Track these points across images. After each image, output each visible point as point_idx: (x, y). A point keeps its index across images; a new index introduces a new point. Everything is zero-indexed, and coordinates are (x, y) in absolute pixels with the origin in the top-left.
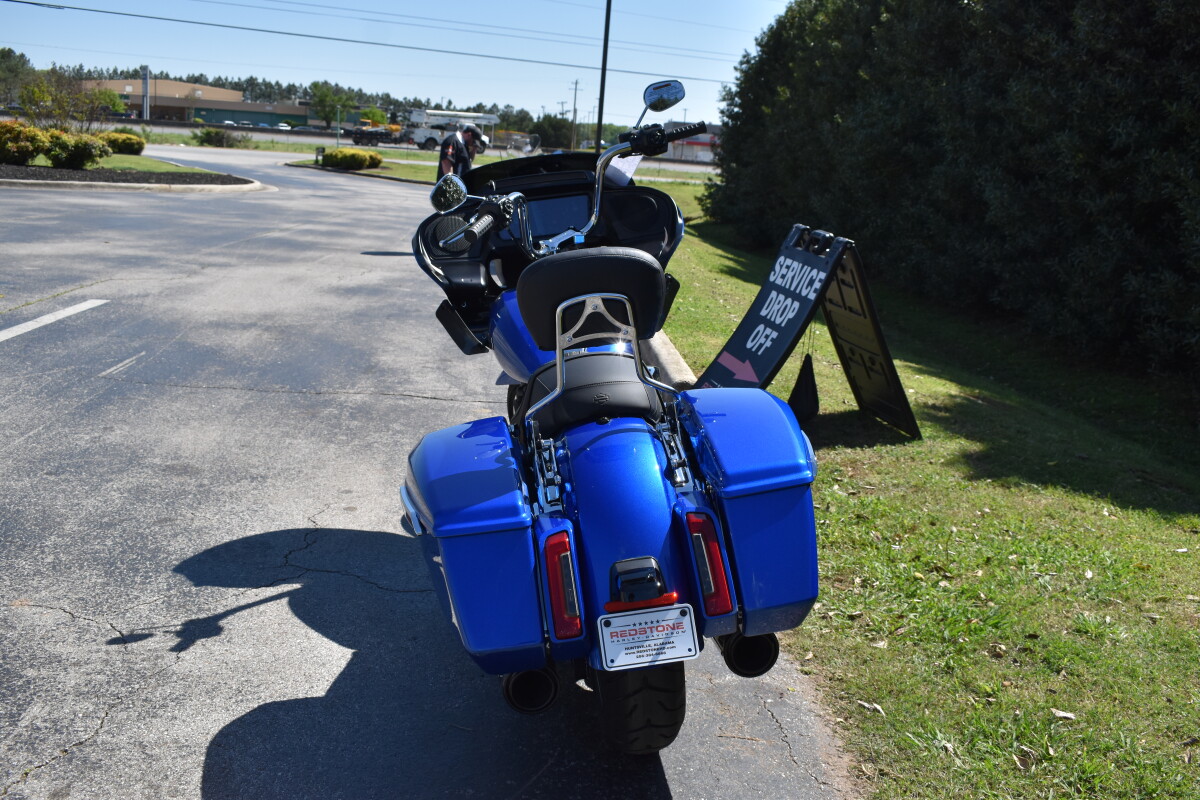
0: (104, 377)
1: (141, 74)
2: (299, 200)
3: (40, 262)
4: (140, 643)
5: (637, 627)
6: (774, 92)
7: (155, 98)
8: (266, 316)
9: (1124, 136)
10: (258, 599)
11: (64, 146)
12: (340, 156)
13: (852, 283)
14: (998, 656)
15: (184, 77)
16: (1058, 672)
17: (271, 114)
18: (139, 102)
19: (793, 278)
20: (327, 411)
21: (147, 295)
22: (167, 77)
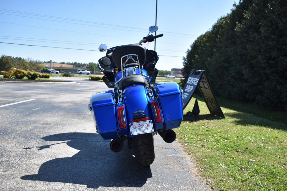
0: (33, 110)
1: (50, 62)
2: (84, 85)
3: (22, 94)
4: (31, 149)
5: (139, 125)
6: (195, 57)
8: (72, 101)
9: (274, 55)
10: (60, 143)
11: (30, 74)
12: (95, 77)
13: (206, 82)
14: (238, 152)
15: (60, 63)
16: (252, 154)
19: (192, 81)
20: (83, 115)
21: (45, 98)
22: (56, 63)
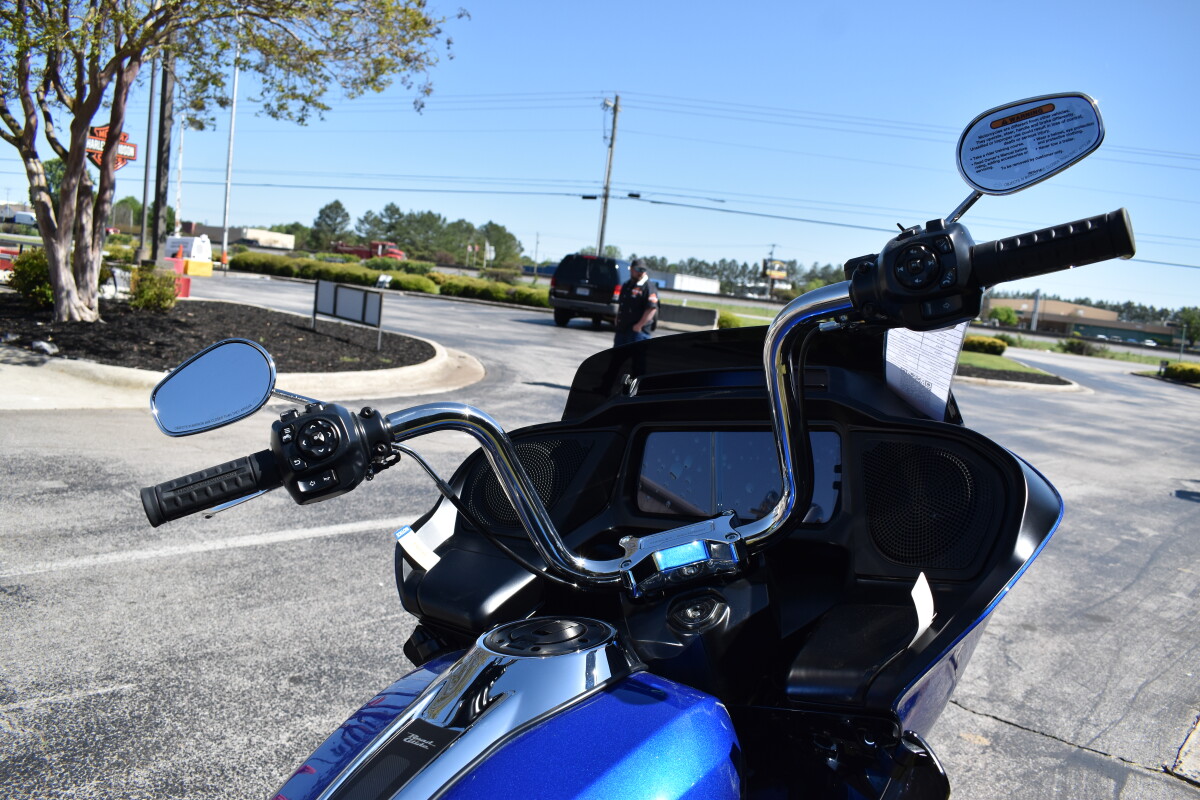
7: (1042, 314)
17: (1139, 332)
18: (1029, 316)
22: (1058, 299)
